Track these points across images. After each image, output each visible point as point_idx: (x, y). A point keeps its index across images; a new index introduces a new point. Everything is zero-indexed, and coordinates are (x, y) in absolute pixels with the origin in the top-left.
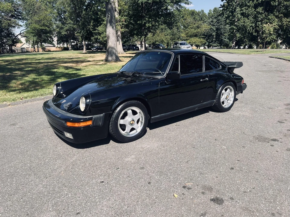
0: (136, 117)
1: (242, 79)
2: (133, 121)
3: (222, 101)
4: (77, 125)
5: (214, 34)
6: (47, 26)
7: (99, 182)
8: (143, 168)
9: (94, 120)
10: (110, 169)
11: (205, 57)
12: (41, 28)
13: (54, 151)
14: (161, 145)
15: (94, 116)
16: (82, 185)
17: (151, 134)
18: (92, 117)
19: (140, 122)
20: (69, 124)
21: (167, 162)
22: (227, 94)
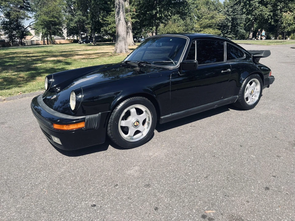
0: (142, 117)
1: (270, 70)
2: (138, 123)
3: (245, 97)
4: (65, 128)
5: (230, 24)
6: (56, 17)
7: (90, 205)
8: (148, 186)
9: (88, 121)
10: (105, 186)
11: (227, 44)
12: (50, 19)
13: (40, 158)
14: (173, 152)
15: (87, 116)
16: (66, 211)
17: (160, 137)
18: (85, 118)
19: (146, 123)
20: (56, 126)
21: (180, 177)
22: (251, 88)
